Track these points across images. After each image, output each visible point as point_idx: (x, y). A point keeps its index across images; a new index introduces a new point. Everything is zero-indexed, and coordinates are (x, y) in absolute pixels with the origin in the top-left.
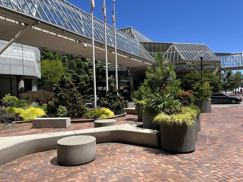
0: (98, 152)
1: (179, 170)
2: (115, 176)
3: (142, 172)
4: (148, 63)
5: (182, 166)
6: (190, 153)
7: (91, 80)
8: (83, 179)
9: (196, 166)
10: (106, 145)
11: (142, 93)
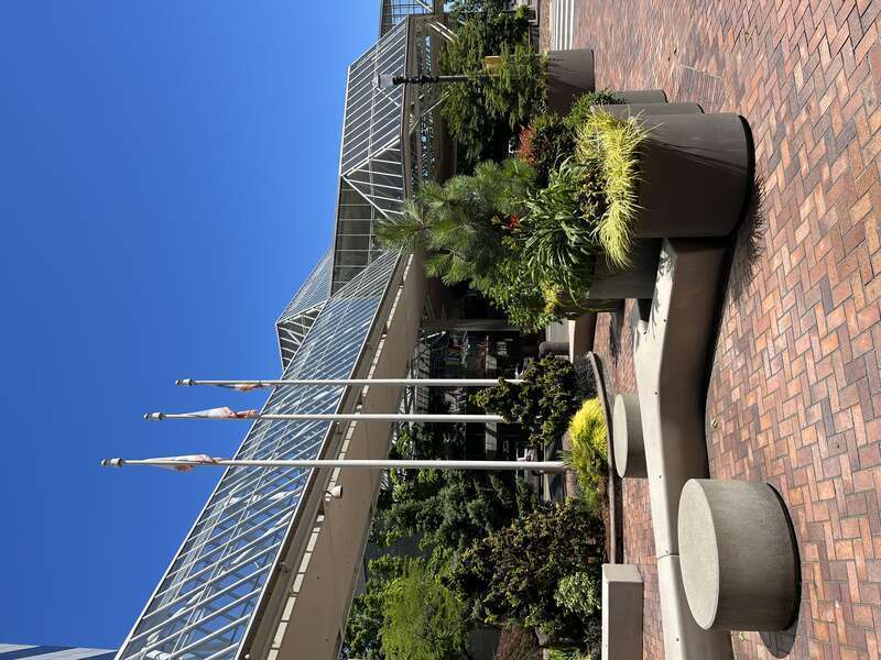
0: (744, 473)
1: (821, 180)
2: (842, 417)
3: (826, 315)
4: (408, 268)
5: (805, 167)
6: (754, 132)
7: (464, 476)
8: (852, 539)
9: (803, 117)
10: (715, 440)
11: (518, 295)
